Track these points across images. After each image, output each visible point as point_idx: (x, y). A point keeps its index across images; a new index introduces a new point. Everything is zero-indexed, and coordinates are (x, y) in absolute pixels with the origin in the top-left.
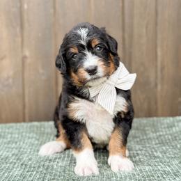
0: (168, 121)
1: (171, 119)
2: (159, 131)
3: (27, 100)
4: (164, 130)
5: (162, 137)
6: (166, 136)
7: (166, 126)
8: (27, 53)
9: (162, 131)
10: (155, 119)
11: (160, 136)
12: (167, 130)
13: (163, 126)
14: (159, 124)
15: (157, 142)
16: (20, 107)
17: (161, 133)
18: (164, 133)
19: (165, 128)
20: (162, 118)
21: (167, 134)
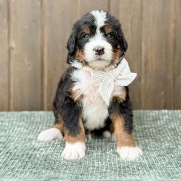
0: (154, 114)
1: (157, 112)
2: (144, 124)
3: (12, 90)
4: (149, 123)
5: (147, 130)
6: (151, 130)
7: (151, 119)
8: (13, 44)
9: (147, 124)
10: (141, 111)
11: (145, 129)
12: (152, 123)
13: (148, 119)
14: (145, 117)
15: (141, 135)
16: (6, 97)
17: (146, 126)
18: (149, 126)
19: (150, 121)
20: (148, 111)
21: (151, 128)
